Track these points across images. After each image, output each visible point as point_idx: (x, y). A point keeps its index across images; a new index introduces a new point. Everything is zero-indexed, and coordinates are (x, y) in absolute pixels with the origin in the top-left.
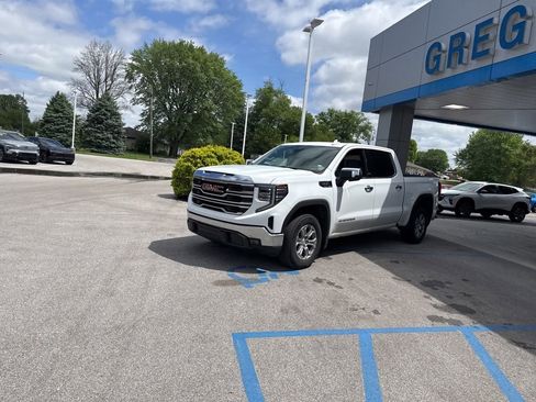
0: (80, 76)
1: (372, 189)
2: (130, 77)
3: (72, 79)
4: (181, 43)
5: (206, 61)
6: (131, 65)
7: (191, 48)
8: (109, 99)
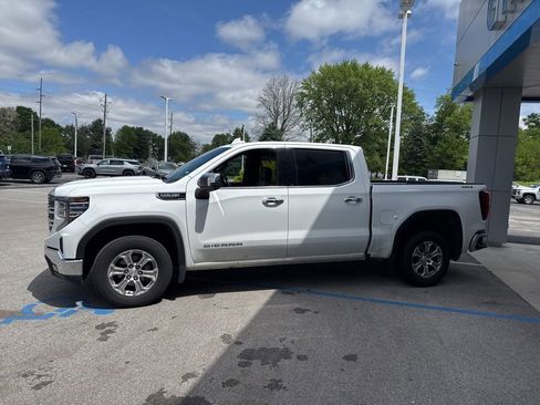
0: (262, 111)
1: (279, 203)
2: (301, 105)
3: (256, 114)
4: (345, 64)
5: (370, 77)
6: (301, 93)
7: (354, 66)
8: (274, 128)
